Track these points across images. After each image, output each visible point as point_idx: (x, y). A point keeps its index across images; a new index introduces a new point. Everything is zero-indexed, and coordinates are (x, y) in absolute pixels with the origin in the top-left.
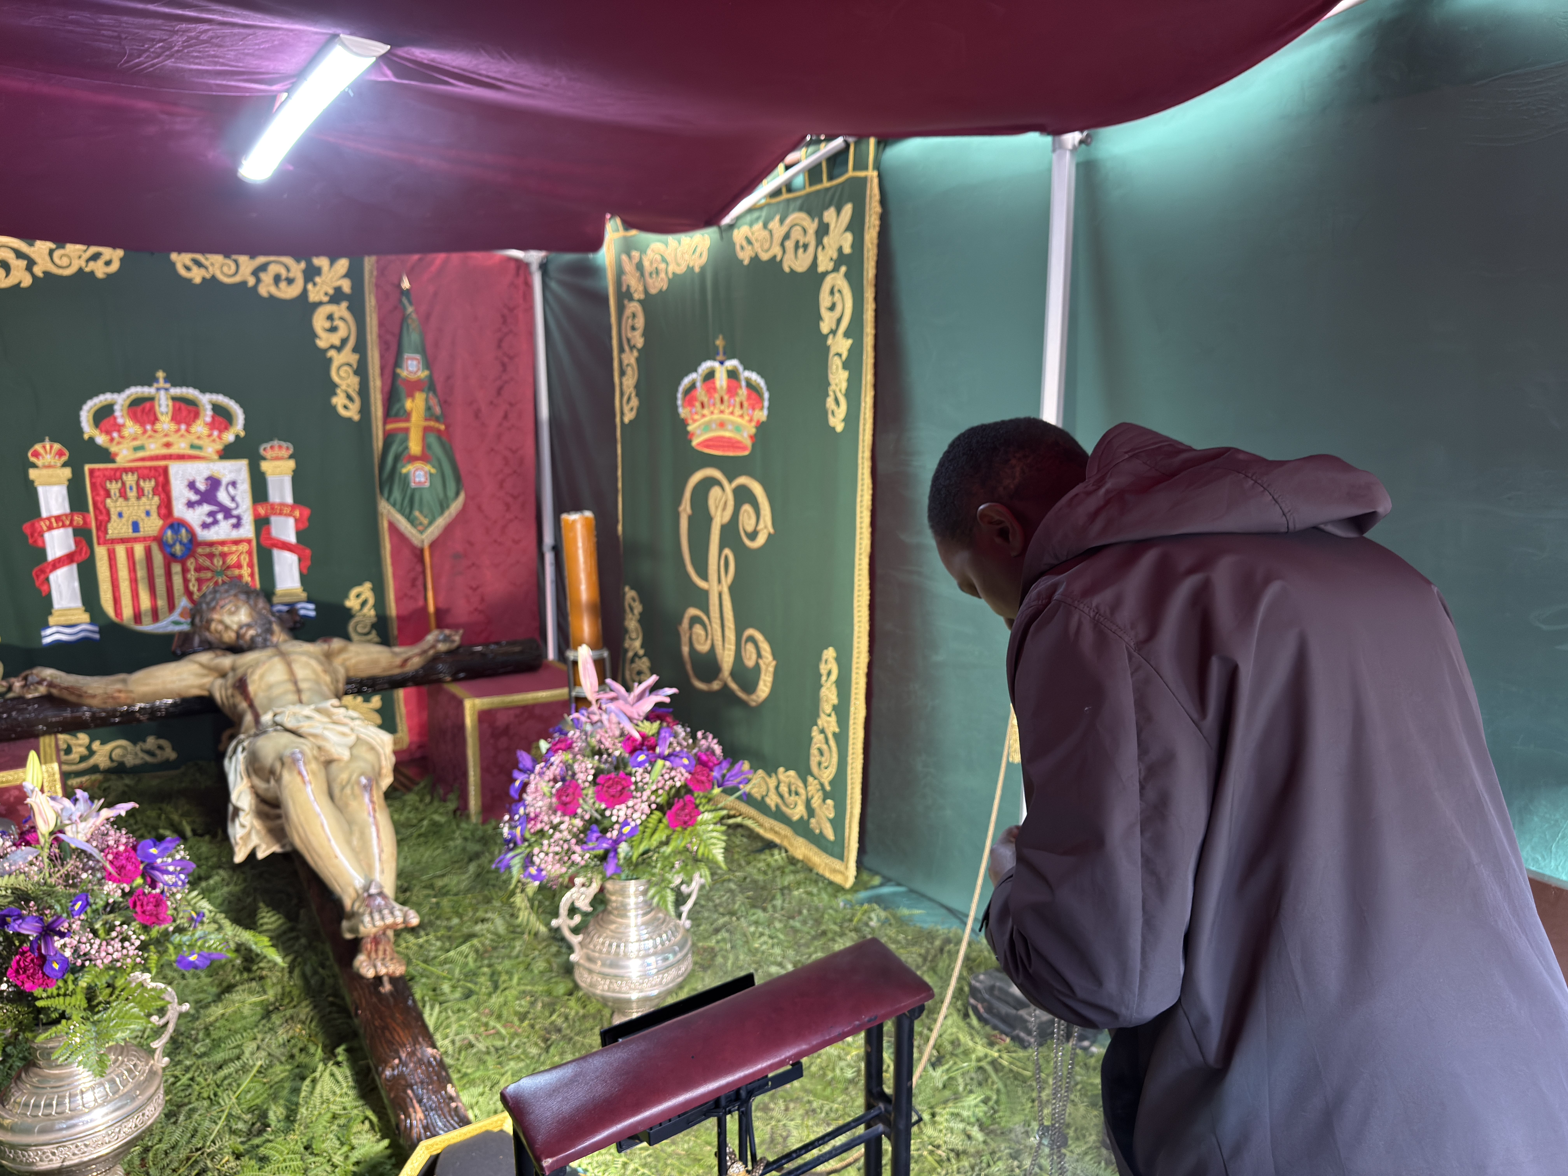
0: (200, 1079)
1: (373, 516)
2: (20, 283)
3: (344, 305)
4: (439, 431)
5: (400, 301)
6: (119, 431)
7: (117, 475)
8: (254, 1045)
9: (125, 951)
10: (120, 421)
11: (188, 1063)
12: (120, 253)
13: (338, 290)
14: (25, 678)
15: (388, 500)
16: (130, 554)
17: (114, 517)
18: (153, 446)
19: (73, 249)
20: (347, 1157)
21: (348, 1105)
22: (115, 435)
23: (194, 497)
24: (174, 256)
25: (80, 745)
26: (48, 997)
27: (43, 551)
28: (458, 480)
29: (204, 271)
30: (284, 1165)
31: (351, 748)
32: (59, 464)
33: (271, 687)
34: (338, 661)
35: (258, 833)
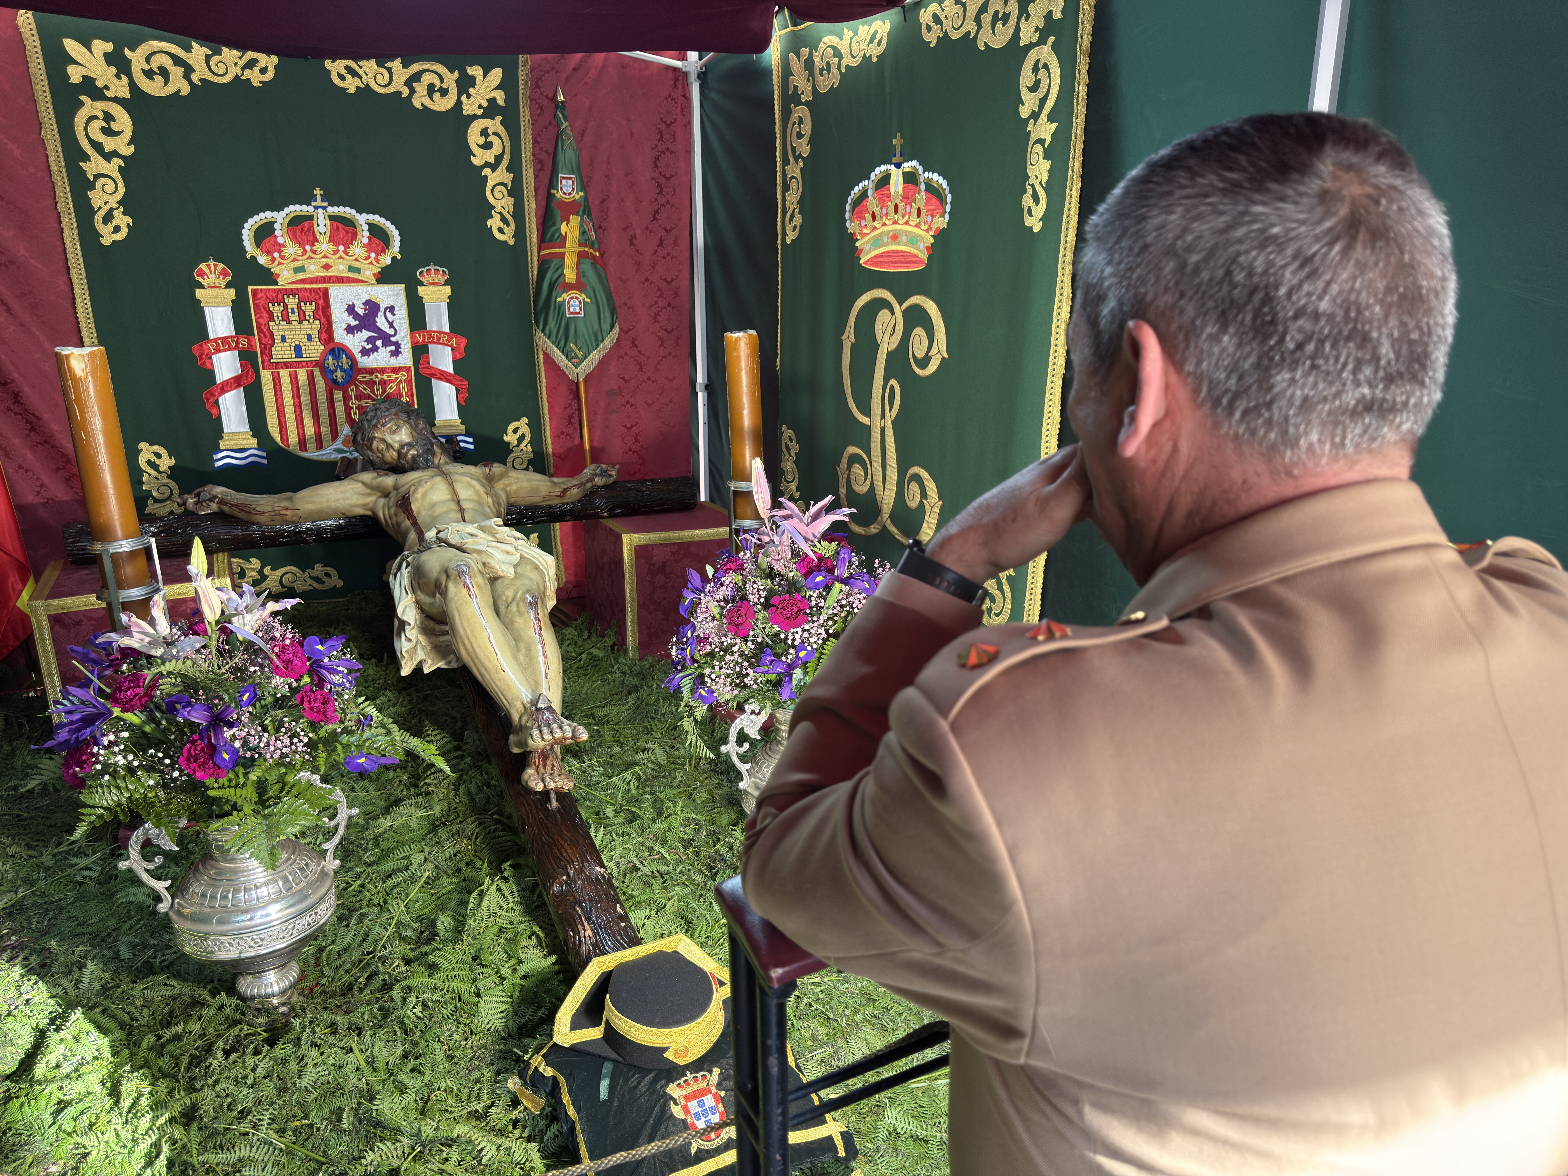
0: (370, 886)
1: (530, 346)
2: (179, 91)
3: (499, 118)
4: (594, 257)
5: (555, 115)
6: (280, 252)
7: (279, 297)
8: (421, 857)
9: (293, 747)
10: (280, 240)
11: (358, 870)
12: (274, 59)
13: (492, 101)
14: (198, 495)
15: (543, 331)
16: (294, 379)
17: (278, 340)
18: (312, 268)
19: (229, 54)
20: (515, 970)
21: (515, 920)
22: (276, 255)
23: (354, 323)
24: (328, 63)
25: (253, 569)
26: (219, 788)
27: (211, 373)
28: (613, 311)
29: (357, 79)
30: (453, 973)
31: (515, 566)
32: (223, 284)
33: (433, 505)
34: (499, 486)
35: (423, 648)
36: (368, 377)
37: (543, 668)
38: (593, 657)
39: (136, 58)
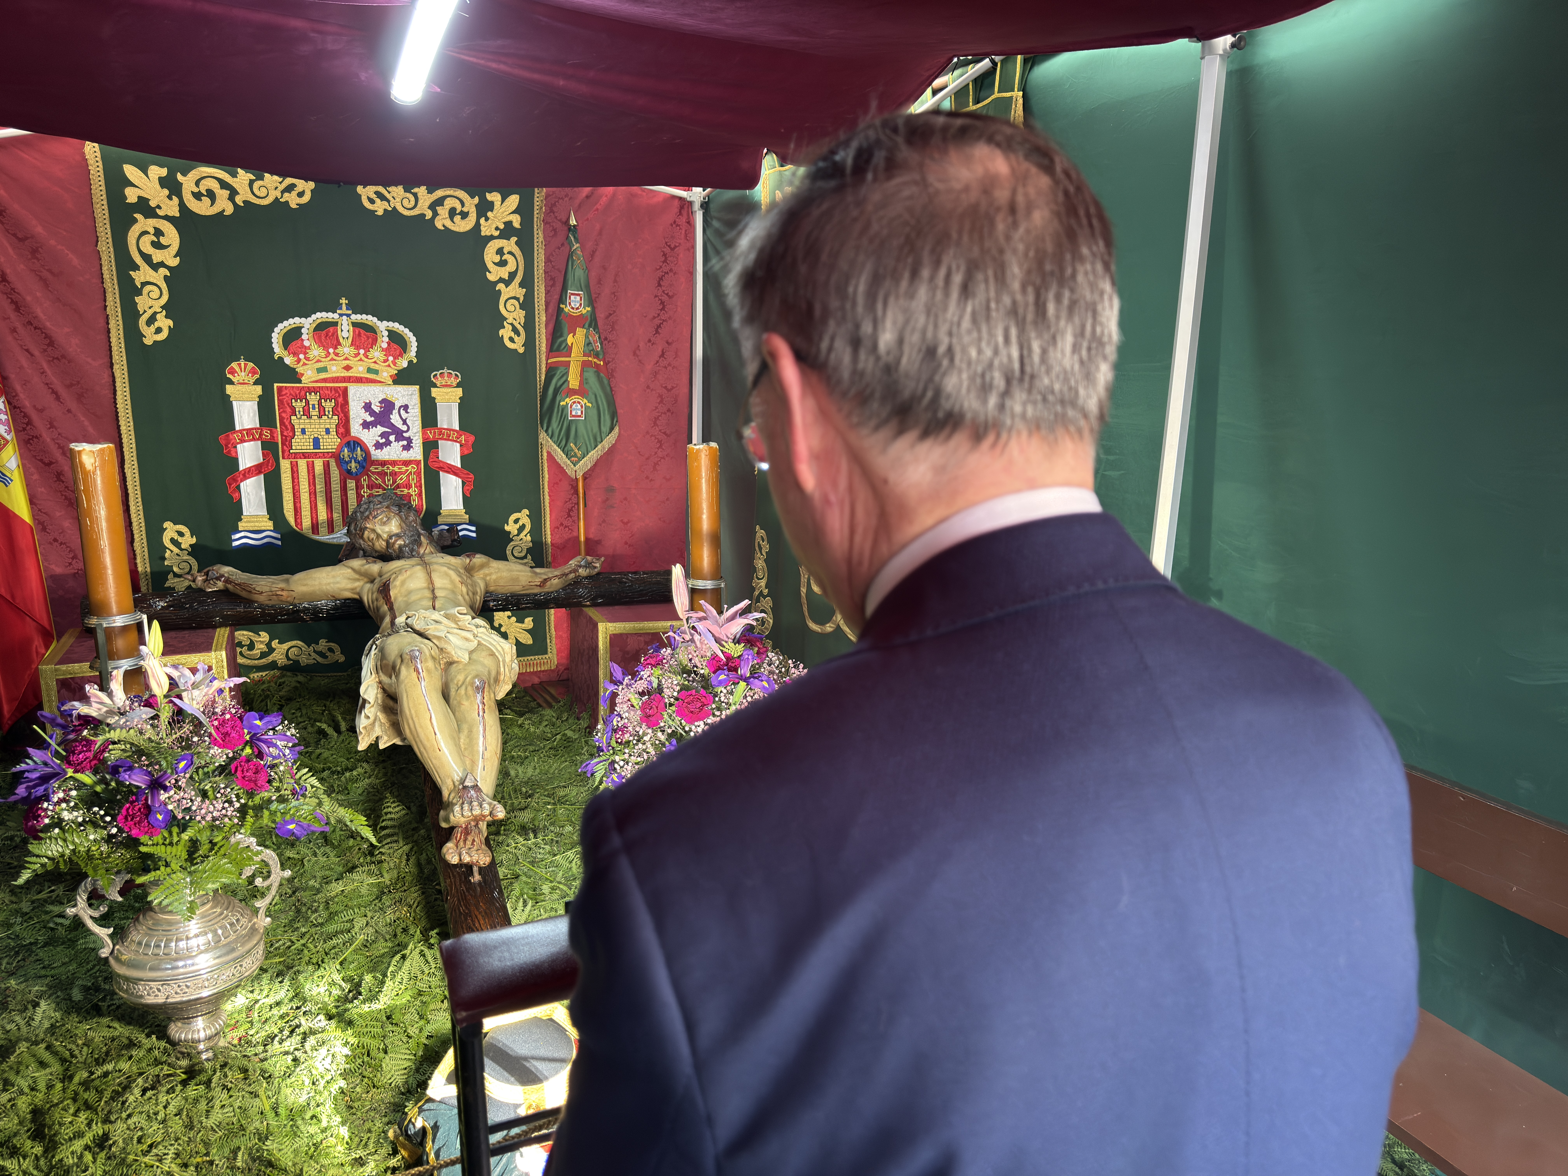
0: (311, 946)
1: (535, 446)
2: (224, 211)
3: (514, 239)
4: (597, 365)
5: (568, 237)
6: (305, 353)
7: (302, 394)
8: (364, 921)
9: (224, 812)
10: (306, 343)
11: (303, 930)
12: (311, 185)
13: (508, 224)
14: (207, 574)
15: (546, 431)
16: (311, 468)
17: (298, 432)
18: (334, 368)
19: (270, 179)
20: (421, 1030)
21: (433, 985)
22: (302, 356)
23: (369, 419)
24: (360, 189)
25: (262, 642)
26: (153, 845)
27: (235, 461)
28: (614, 415)
29: (386, 203)
30: (365, 1030)
31: (471, 653)
32: (252, 381)
33: (410, 592)
34: (479, 577)
35: (381, 724)
36: (380, 469)
37: (481, 749)
38: (568, 740)
39: (187, 182)
